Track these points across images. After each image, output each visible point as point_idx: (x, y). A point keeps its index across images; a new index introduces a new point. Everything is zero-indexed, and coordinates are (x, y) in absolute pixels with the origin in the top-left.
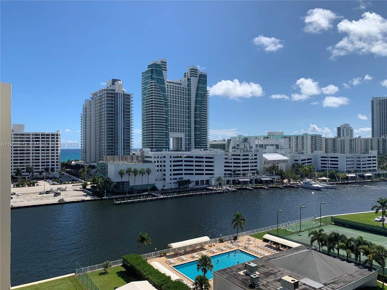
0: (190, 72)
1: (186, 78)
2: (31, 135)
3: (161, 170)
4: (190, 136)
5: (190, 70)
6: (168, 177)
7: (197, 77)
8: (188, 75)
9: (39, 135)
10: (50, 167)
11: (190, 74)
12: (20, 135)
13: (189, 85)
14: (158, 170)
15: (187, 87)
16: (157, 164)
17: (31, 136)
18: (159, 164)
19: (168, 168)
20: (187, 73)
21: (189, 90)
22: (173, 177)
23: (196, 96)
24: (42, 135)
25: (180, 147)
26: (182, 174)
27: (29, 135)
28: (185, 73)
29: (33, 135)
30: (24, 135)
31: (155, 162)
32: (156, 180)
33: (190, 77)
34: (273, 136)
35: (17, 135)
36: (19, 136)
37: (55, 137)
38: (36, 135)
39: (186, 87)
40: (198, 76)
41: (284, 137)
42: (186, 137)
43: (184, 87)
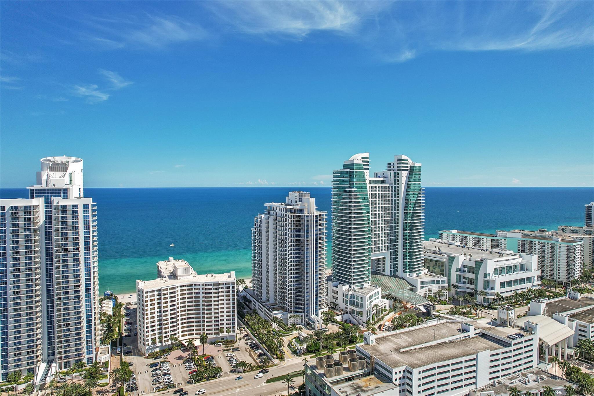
0: (398, 164)
1: (392, 173)
2: (201, 285)
4: (396, 253)
5: (398, 160)
8: (394, 167)
9: (211, 285)
10: (225, 326)
11: (398, 167)
12: (188, 286)
13: (396, 182)
16: (398, 383)
17: (201, 287)
18: (401, 381)
20: (392, 164)
21: (396, 188)
23: (406, 197)
24: (214, 285)
25: (381, 269)
27: (199, 285)
28: (390, 164)
29: (203, 285)
30: (192, 285)
31: (396, 380)
33: (398, 170)
34: (505, 238)
35: (184, 286)
36: (186, 288)
37: (231, 286)
38: (206, 285)
39: (392, 185)
40: (408, 169)
41: (522, 241)
42: (391, 255)
43: (390, 186)
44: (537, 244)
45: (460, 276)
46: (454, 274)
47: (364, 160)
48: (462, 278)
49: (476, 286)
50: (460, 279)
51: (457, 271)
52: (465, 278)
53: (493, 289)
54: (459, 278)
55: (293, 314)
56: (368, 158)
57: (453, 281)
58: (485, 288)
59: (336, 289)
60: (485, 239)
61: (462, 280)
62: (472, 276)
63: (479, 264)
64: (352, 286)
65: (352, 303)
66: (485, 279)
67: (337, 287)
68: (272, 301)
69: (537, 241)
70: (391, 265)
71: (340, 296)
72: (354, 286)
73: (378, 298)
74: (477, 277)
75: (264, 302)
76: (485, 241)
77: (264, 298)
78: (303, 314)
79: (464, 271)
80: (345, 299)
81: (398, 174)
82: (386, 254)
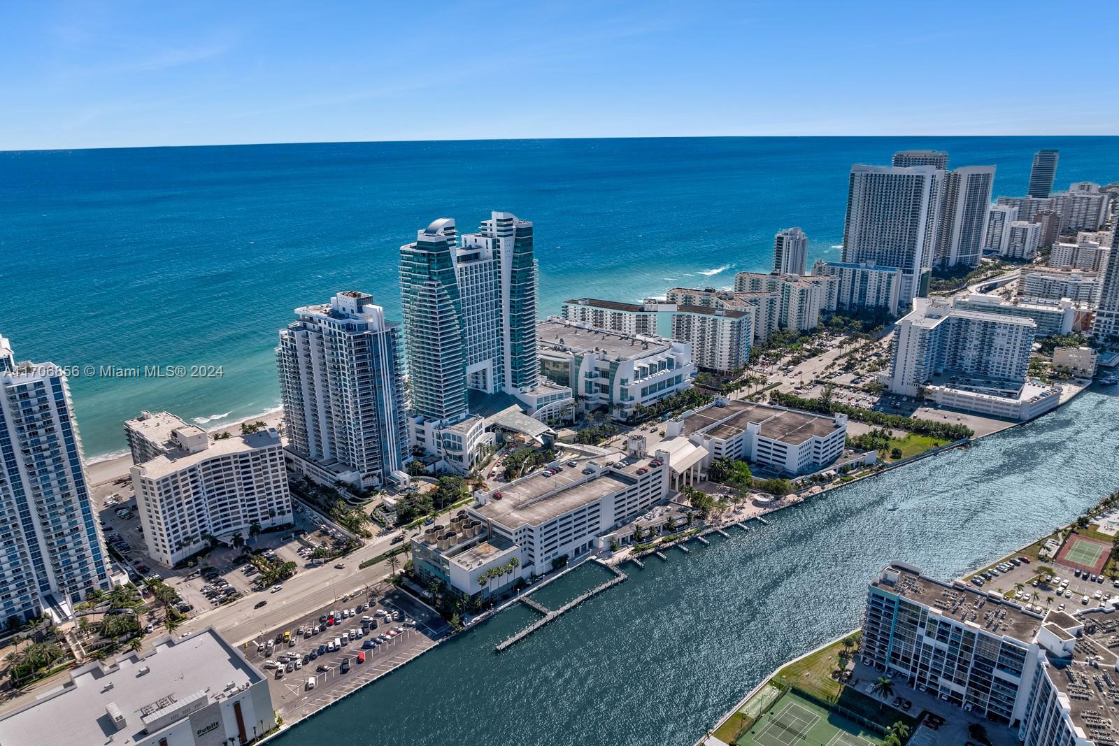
0: (498, 226)
1: (490, 240)
2: (232, 457)
3: (525, 549)
4: (501, 360)
6: (537, 560)
7: (512, 235)
8: (492, 230)
10: (275, 507)
11: (498, 231)
12: (212, 461)
13: (496, 254)
15: (492, 260)
16: (519, 542)
17: (232, 460)
18: (522, 541)
19: (537, 547)
21: (497, 265)
22: (545, 556)
23: (512, 277)
24: (252, 453)
25: (480, 385)
26: (556, 547)
27: (229, 458)
29: (235, 456)
30: (218, 460)
31: (516, 540)
32: (523, 568)
33: (499, 236)
34: (655, 313)
35: (206, 463)
36: (211, 465)
38: (241, 457)
39: (490, 261)
40: (514, 232)
41: (678, 316)
42: (494, 365)
43: (487, 261)
44: (696, 320)
45: (591, 383)
46: (582, 380)
47: (447, 232)
48: (593, 384)
49: (611, 396)
50: (591, 387)
51: (586, 376)
52: (597, 385)
53: (632, 399)
54: (589, 386)
55: (366, 473)
56: (453, 228)
57: (582, 390)
58: (622, 399)
59: (421, 427)
60: (628, 315)
61: (594, 388)
62: (605, 382)
63: (615, 366)
64: (444, 421)
65: (448, 446)
66: (622, 386)
67: (423, 424)
68: (327, 455)
69: (697, 315)
70: (495, 379)
71: (429, 437)
72: (447, 420)
73: (481, 433)
74: (612, 383)
75: (315, 461)
76: (628, 318)
77: (313, 453)
78: (381, 470)
79: (596, 376)
80: (436, 440)
81: (499, 241)
82: (487, 364)
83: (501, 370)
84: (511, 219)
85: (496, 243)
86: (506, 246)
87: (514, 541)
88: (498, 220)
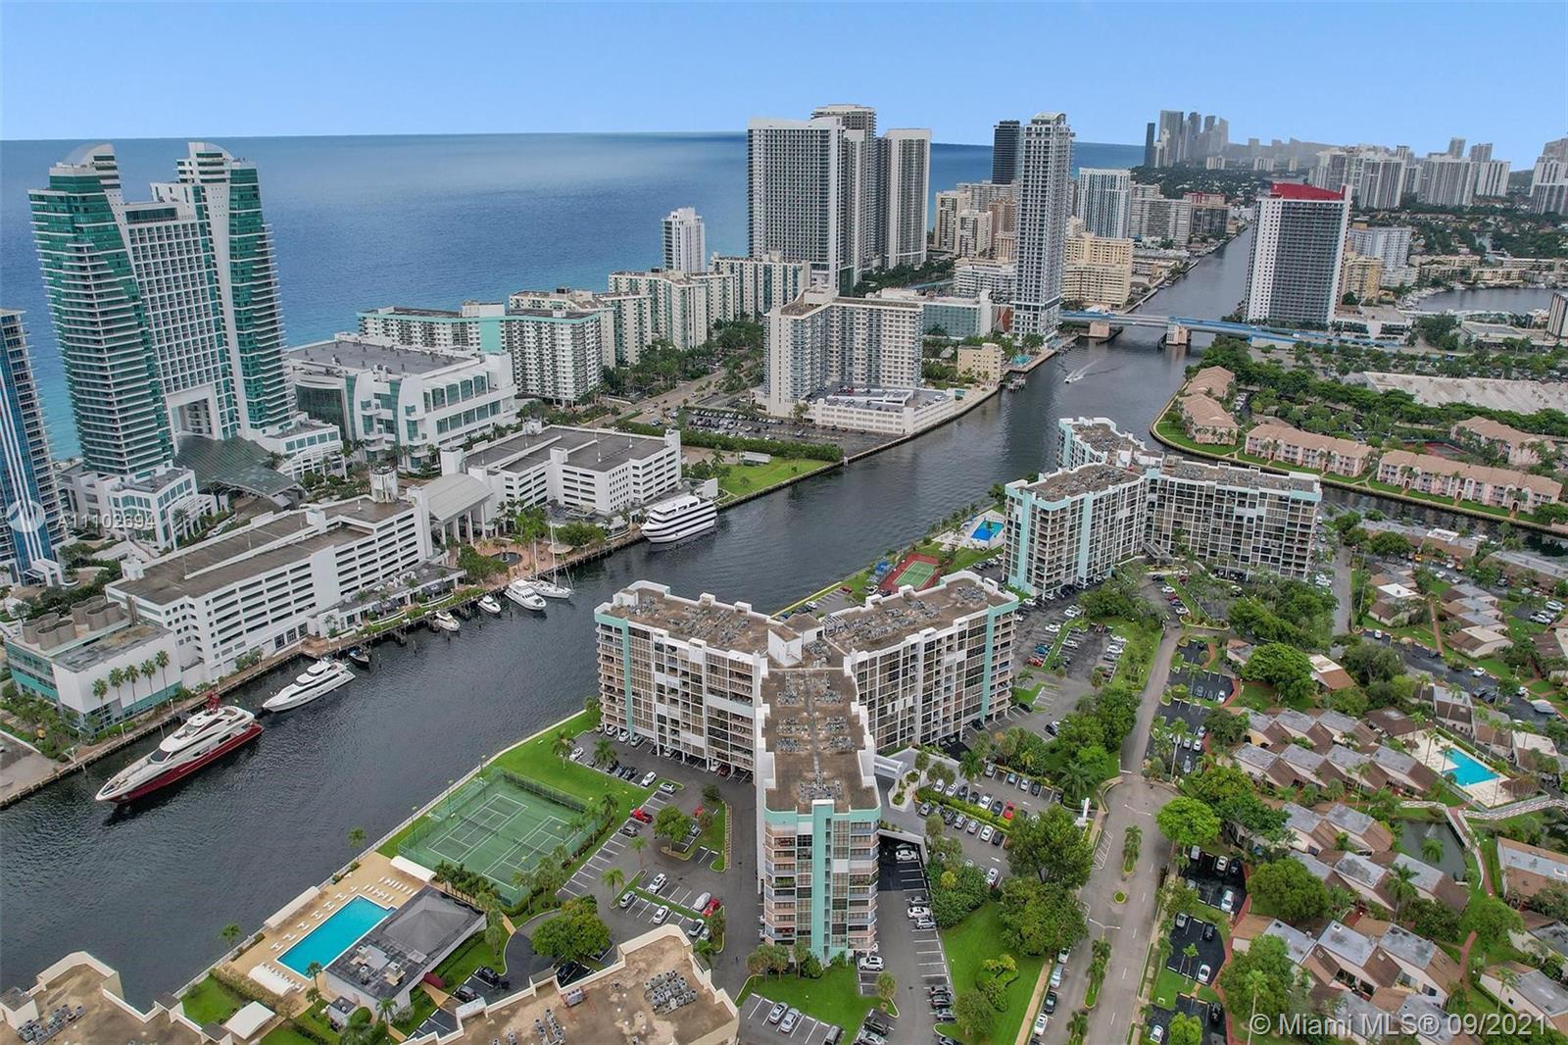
0: (200, 164)
1: (189, 187)
3: (188, 639)
4: (228, 385)
6: (208, 654)
7: (224, 180)
8: (191, 173)
11: (202, 173)
13: (201, 211)
14: (181, 642)
15: (196, 221)
16: (175, 627)
18: (182, 625)
19: (204, 632)
21: (205, 229)
22: (222, 648)
23: (233, 248)
25: (204, 427)
26: (241, 633)
31: (170, 624)
32: (183, 669)
33: (203, 182)
39: (192, 221)
40: (227, 176)
42: (218, 392)
43: (189, 222)
49: (397, 436)
62: (388, 415)
64: (127, 478)
66: (409, 418)
67: (93, 486)
70: (223, 416)
72: (133, 476)
73: (190, 494)
78: (13, 561)
81: (204, 191)
82: (207, 392)
83: (231, 401)
84: (220, 155)
85: (199, 193)
86: (219, 199)
87: (165, 626)
88: (199, 155)
